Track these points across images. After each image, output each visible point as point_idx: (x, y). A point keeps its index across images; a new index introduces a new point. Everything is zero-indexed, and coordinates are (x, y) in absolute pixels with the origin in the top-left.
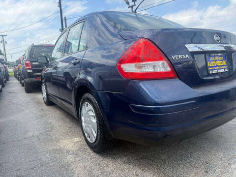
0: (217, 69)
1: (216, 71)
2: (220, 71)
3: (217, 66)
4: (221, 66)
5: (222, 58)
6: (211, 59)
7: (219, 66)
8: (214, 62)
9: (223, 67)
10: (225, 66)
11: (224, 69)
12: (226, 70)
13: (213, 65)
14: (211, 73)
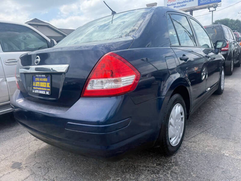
0: (39, 90)
1: (38, 91)
2: (41, 92)
3: (40, 87)
4: (44, 88)
5: (46, 80)
6: (37, 79)
7: (42, 87)
8: (38, 83)
9: (45, 89)
10: (48, 88)
11: (46, 91)
12: (48, 93)
13: (37, 85)
14: (33, 92)
